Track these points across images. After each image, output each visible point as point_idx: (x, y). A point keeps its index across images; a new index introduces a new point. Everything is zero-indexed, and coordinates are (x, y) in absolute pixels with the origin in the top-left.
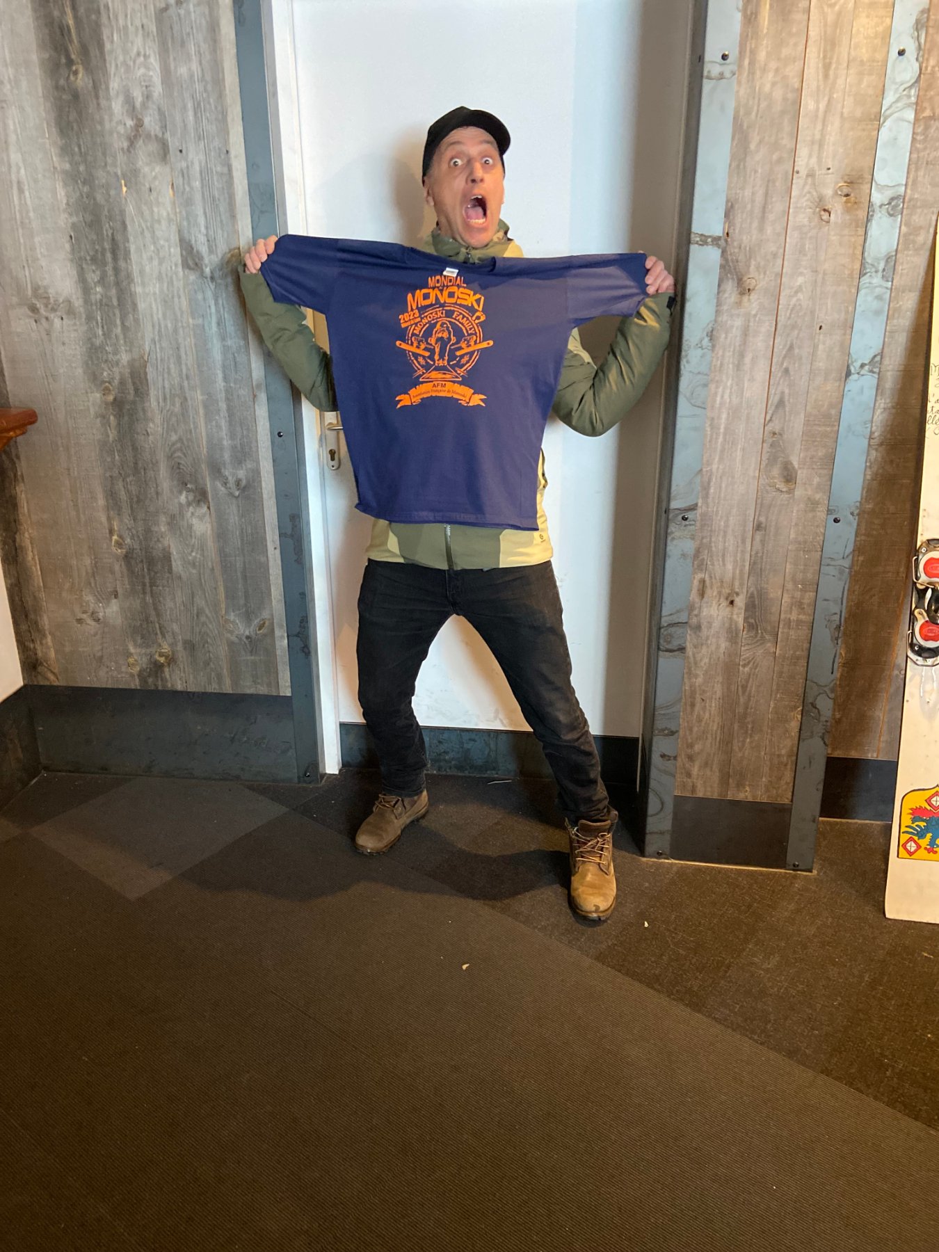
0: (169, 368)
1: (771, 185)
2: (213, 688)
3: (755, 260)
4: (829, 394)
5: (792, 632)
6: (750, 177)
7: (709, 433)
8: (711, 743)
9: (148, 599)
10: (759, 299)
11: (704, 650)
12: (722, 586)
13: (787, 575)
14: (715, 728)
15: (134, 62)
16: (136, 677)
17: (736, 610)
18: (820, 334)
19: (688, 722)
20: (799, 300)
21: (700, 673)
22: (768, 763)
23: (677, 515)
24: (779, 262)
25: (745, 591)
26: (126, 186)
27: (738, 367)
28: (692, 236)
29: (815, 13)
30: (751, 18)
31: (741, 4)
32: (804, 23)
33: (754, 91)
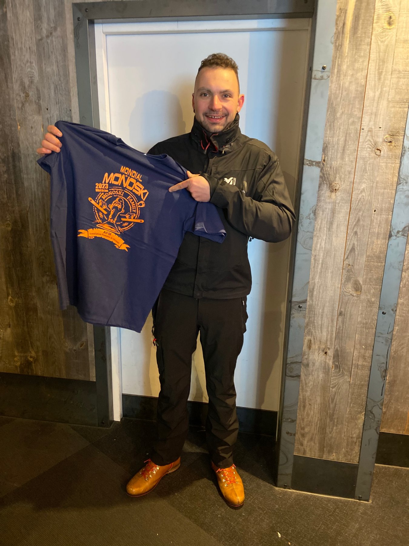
0: (39, 215)
1: (348, 135)
2: (57, 375)
3: (339, 174)
4: (379, 246)
5: (359, 371)
6: (336, 131)
7: (313, 263)
8: (314, 428)
9: (26, 329)
10: (341, 195)
11: (311, 377)
12: (320, 344)
13: (356, 340)
14: (317, 419)
15: (25, 65)
16: (18, 367)
17: (328, 357)
18: (374, 214)
19: (302, 416)
20: (363, 196)
21: (308, 390)
22: (346, 441)
23: (296, 305)
24: (352, 176)
25: (333, 347)
26: (20, 125)
27: (329, 229)
28: (305, 161)
29: (373, 45)
30: (339, 47)
31: (333, 40)
32: (368, 50)
33: (340, 86)
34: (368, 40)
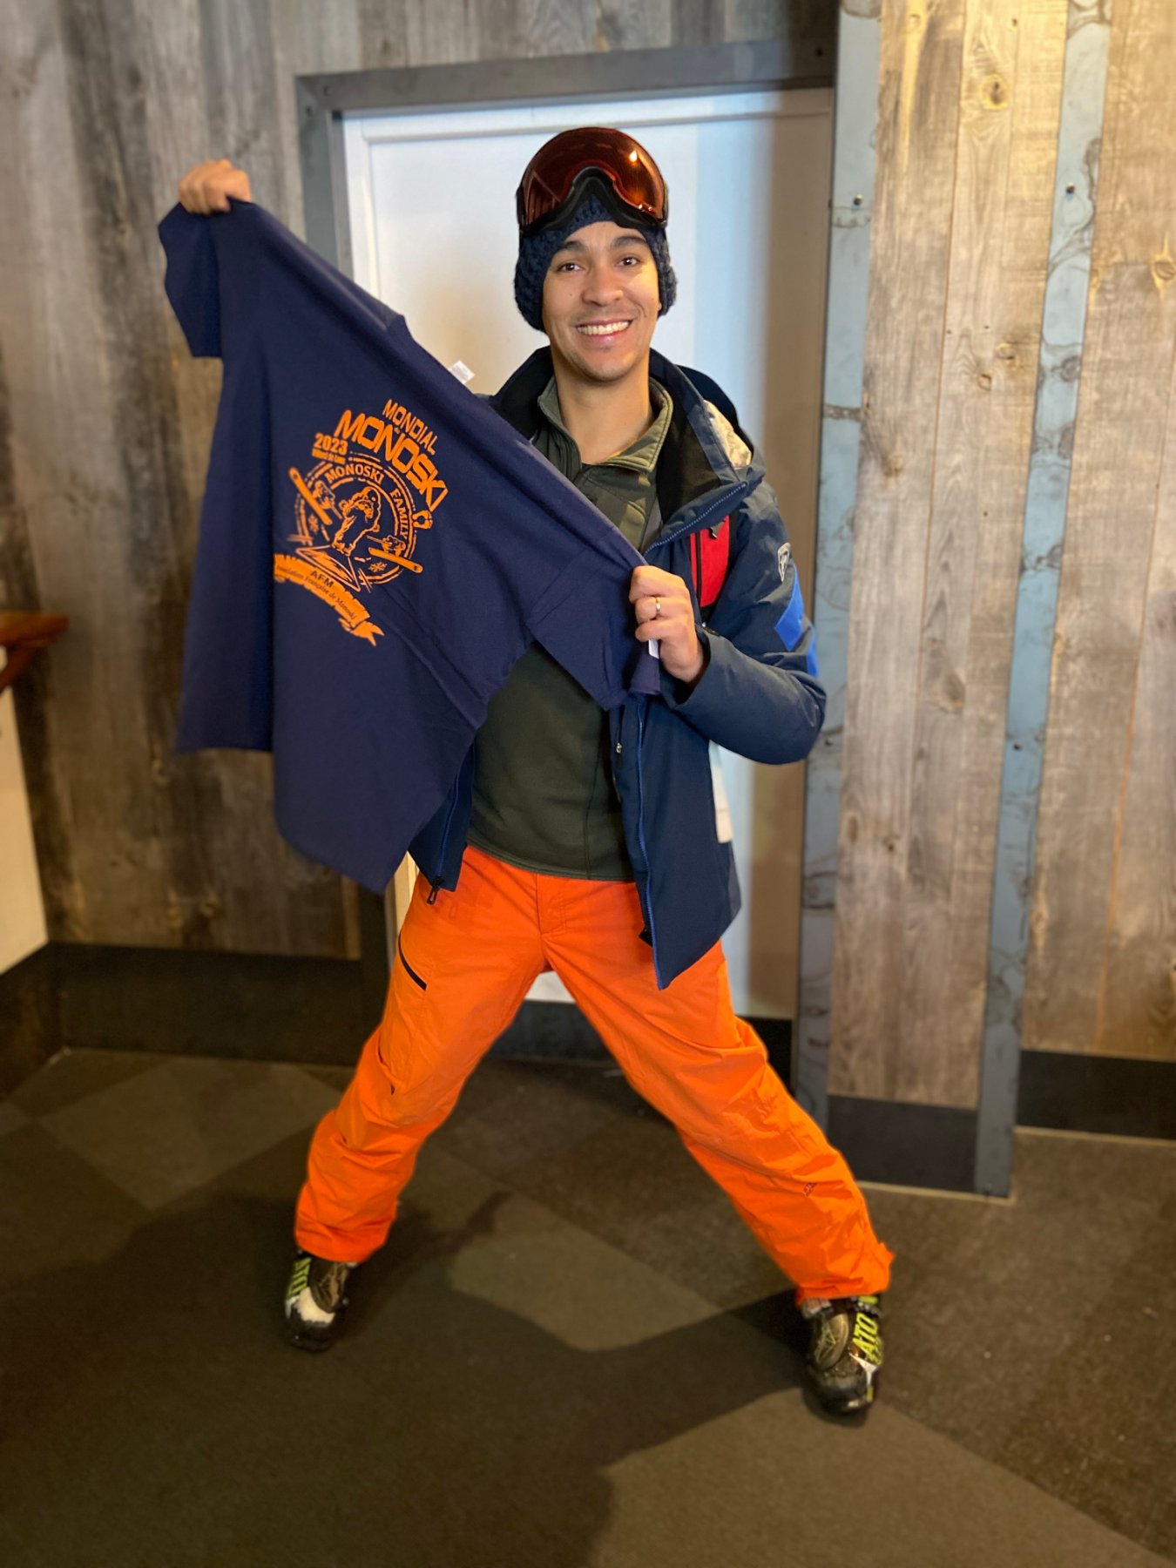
1: (917, 348)
2: (269, 948)
3: (902, 436)
4: (1000, 593)
5: (968, 888)
6: (892, 338)
7: (854, 640)
8: (873, 1026)
9: (194, 837)
10: (908, 481)
11: (859, 907)
12: (878, 827)
13: (959, 815)
14: (877, 1007)
16: (178, 934)
17: (896, 858)
18: (985, 521)
19: (842, 999)
20: (957, 482)
21: (855, 936)
22: (946, 1054)
24: (930, 437)
25: (906, 833)
27: (887, 561)
28: (825, 408)
29: (963, 148)
30: (888, 156)
31: (875, 139)
32: (951, 160)
33: (894, 239)
34: (949, 137)
